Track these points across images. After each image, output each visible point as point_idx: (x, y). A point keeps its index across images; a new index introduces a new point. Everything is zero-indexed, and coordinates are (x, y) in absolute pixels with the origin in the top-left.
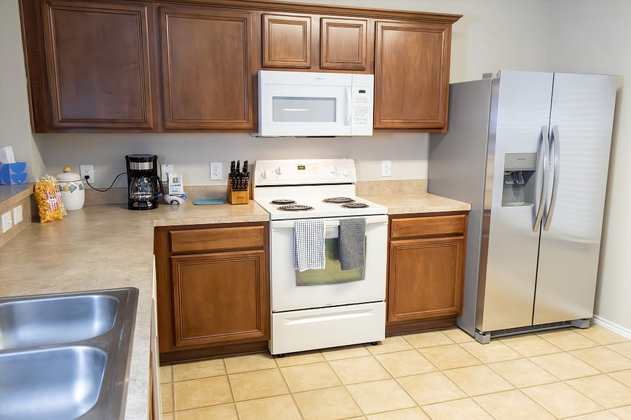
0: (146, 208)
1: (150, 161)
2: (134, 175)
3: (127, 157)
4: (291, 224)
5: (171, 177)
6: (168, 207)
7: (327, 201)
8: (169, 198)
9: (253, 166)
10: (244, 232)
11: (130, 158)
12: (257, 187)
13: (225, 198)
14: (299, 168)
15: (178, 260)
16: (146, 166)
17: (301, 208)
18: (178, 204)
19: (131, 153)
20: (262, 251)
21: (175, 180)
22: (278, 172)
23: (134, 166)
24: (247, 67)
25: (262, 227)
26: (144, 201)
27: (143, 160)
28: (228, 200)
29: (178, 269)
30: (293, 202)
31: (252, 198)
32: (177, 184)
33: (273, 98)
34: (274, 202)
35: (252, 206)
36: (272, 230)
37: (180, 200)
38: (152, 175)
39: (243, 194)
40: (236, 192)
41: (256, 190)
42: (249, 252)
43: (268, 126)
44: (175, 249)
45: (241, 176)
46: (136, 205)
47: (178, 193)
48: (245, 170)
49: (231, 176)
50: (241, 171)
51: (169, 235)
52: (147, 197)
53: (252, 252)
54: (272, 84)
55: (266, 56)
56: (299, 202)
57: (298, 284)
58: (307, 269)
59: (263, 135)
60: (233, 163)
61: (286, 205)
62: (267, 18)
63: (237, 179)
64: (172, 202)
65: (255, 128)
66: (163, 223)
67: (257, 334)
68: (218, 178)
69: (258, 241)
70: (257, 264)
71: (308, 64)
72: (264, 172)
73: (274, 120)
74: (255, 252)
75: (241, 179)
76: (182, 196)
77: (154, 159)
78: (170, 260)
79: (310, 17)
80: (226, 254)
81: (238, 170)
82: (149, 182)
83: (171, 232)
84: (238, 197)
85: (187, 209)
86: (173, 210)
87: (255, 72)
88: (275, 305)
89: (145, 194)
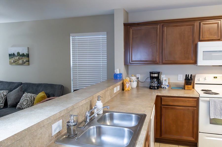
0: (155, 89)
1: (157, 74)
2: (152, 78)
3: (150, 72)
4: (208, 99)
5: (164, 79)
6: (162, 89)
8: (163, 86)
9: (195, 76)
10: (188, 100)
11: (151, 73)
12: (196, 84)
13: (183, 87)
14: (214, 78)
15: (164, 107)
16: (156, 75)
17: (213, 93)
18: (166, 88)
19: (151, 71)
20: (195, 108)
21: (165, 80)
22: (205, 79)
23: (152, 75)
24: (193, 41)
25: (196, 99)
26: (154, 87)
27: (155, 73)
28: (184, 88)
29: (164, 110)
30: (211, 91)
31: (193, 88)
32: (166, 81)
33: (203, 52)
34: (202, 90)
35: (194, 91)
36: (200, 101)
37: (167, 87)
38: (158, 78)
39: (190, 86)
40: (187, 86)
41: (195, 85)
42: (190, 108)
43: (201, 62)
44: (163, 103)
45: (189, 80)
46: (152, 87)
47: (166, 84)
48: (191, 78)
49: (185, 79)
50: (189, 78)
52: (156, 85)
53: (191, 108)
54: (202, 47)
55: (201, 37)
56: (213, 91)
57: (211, 123)
58: (214, 118)
59: (198, 65)
60: (186, 75)
61: (207, 92)
62: (202, 23)
63: (187, 81)
64: (164, 87)
65: (195, 62)
66: (159, 94)
67: (193, 139)
68: (181, 80)
69: (195, 104)
70: (193, 113)
71: (219, 38)
72: (199, 78)
73: (203, 60)
74: (193, 108)
75: (189, 81)
76: (167, 86)
77: (158, 73)
78: (161, 107)
79: (221, 21)
80: (181, 107)
81: (188, 78)
82: (156, 80)
83: (162, 98)
84: (188, 88)
85: (169, 90)
86: (164, 90)
87: (196, 43)
88: (200, 130)
89: (155, 84)
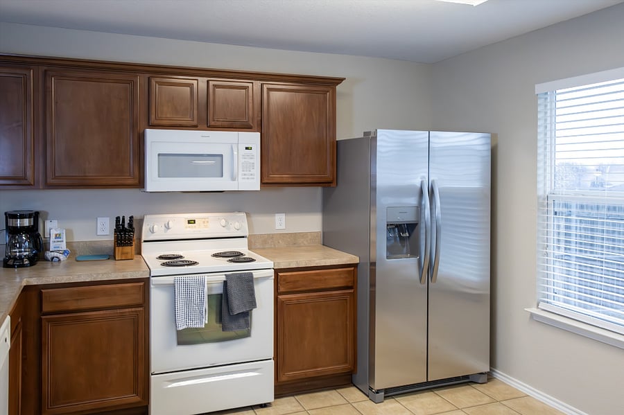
0: (22, 266)
1: (30, 217)
2: (13, 231)
3: (6, 214)
4: (170, 280)
5: (53, 233)
6: (50, 263)
7: (216, 255)
8: (49, 255)
9: (141, 221)
10: (121, 289)
11: (9, 214)
12: (145, 241)
13: (112, 254)
14: (189, 222)
15: (49, 321)
16: (26, 222)
17: (185, 263)
18: (59, 260)
19: (11, 208)
20: (141, 309)
21: (58, 236)
22: (167, 227)
23: (11, 223)
24: (134, 126)
25: (142, 284)
26: (21, 258)
27: (22, 217)
28: (112, 256)
29: (48, 329)
30: (181, 257)
31: (139, 253)
32: (59, 240)
33: (159, 155)
34: (161, 258)
35: (139, 262)
36: (152, 286)
37: (62, 257)
38: (33, 232)
39: (128, 249)
40: (120, 248)
41: (144, 245)
42: (127, 310)
43: (154, 182)
44: (46, 308)
45: (124, 230)
46: (11, 262)
47: (58, 249)
48: (130, 225)
49: (116, 231)
50: (126, 226)
51: (41, 294)
52: (25, 254)
53: (130, 310)
54: (158, 142)
55: (153, 117)
56: (188, 257)
57: (180, 343)
58: (185, 327)
59: (148, 190)
60: (118, 219)
61: (171, 261)
62: (153, 81)
63: (121, 235)
64: (53, 258)
65: (141, 183)
66: (34, 281)
67: (134, 399)
68: (104, 232)
69: (137, 298)
70: (136, 323)
71: (195, 123)
72: (155, 226)
73: (159, 177)
74: (133, 309)
75: (125, 234)
76: (65, 252)
77: (35, 216)
78: (40, 320)
79: (197, 80)
80: (101, 312)
81: (123, 226)
82: (27, 238)
83: (42, 291)
84: (122, 253)
85: (68, 266)
86: (53, 266)
87: (141, 131)
88: (154, 367)
89: (25, 250)
